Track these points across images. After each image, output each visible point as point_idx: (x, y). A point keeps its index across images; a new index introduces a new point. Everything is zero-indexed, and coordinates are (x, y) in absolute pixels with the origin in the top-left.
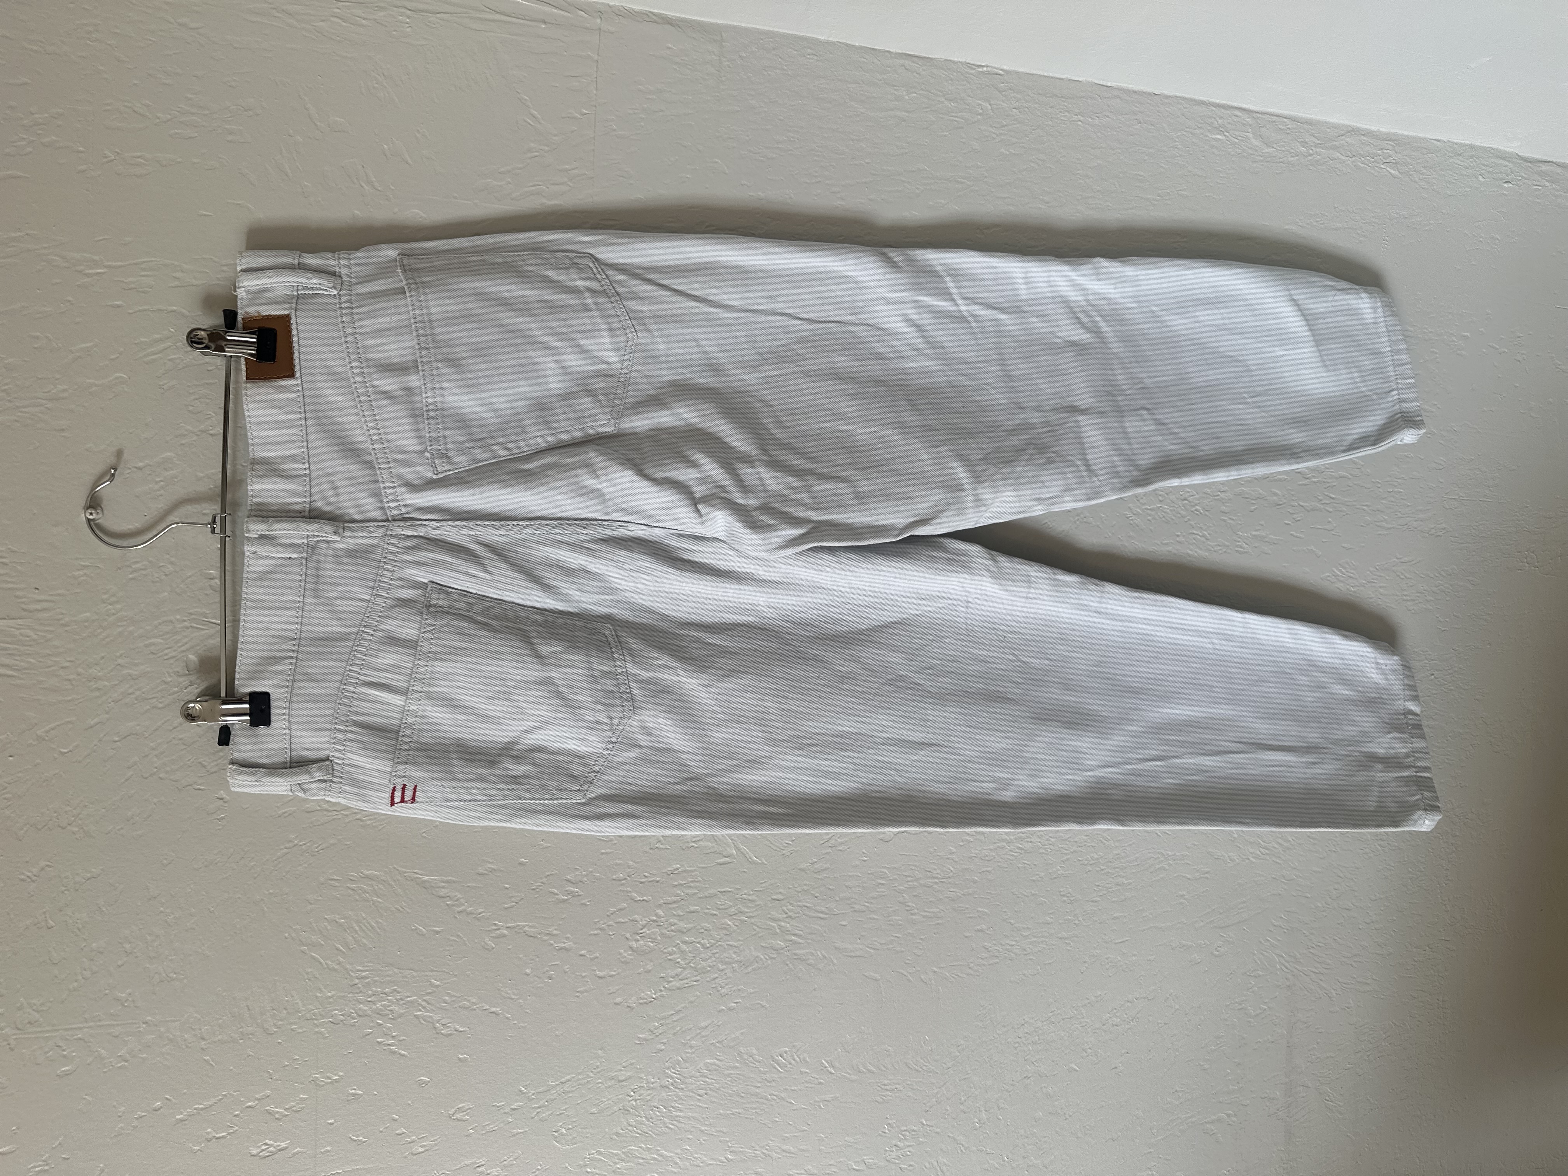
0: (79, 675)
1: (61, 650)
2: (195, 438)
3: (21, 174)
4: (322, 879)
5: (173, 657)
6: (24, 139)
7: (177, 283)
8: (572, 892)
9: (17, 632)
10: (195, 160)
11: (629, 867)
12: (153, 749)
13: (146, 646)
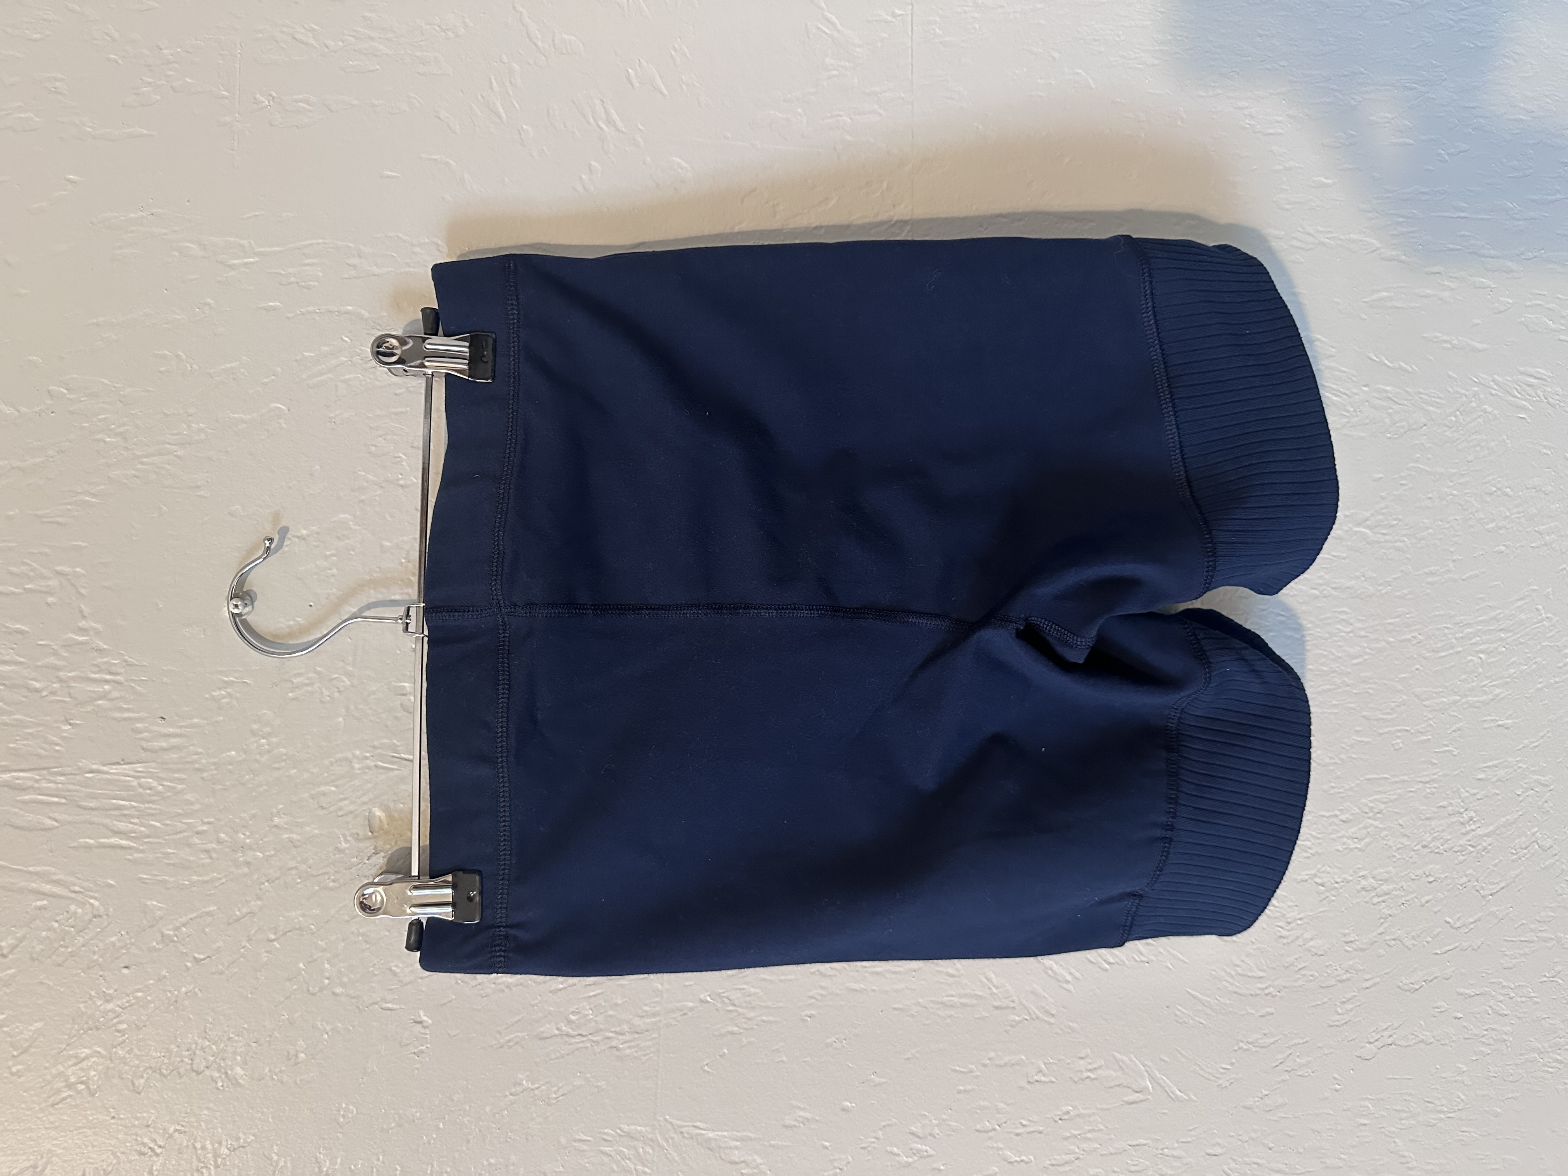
0: (219, 842)
1: (197, 807)
2: (379, 492)
3: (145, 132)
4: (563, 1141)
5: (351, 812)
6: (149, 83)
7: (353, 273)
8: (919, 1151)
9: (135, 783)
10: (376, 102)
11: (998, 1111)
12: (324, 950)
13: (312, 797)
